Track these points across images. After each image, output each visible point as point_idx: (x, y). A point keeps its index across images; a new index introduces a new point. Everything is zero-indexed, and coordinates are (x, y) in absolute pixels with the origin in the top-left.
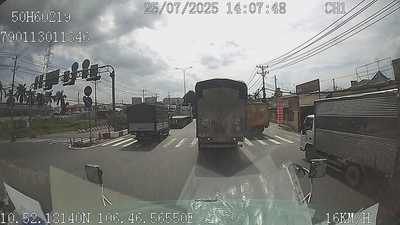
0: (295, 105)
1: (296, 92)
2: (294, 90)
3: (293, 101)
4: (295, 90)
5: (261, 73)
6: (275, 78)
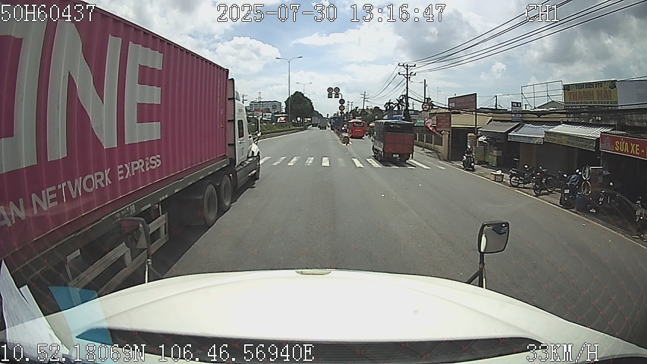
0: (445, 124)
3: (442, 118)
6: (425, 83)
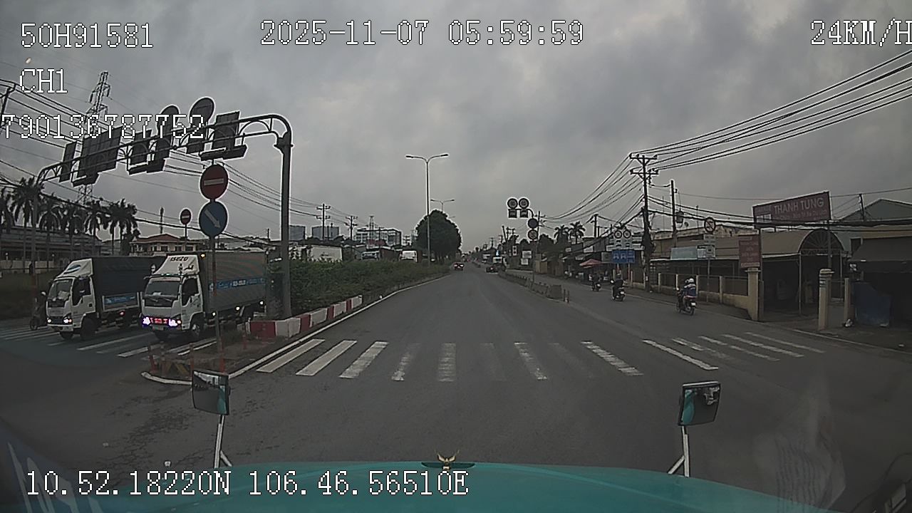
5: (639, 174)
6: (672, 187)
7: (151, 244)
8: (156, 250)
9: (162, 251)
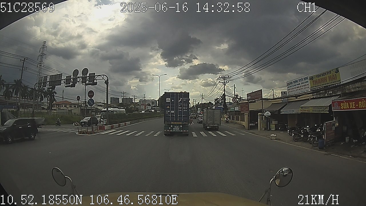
1: (247, 99)
2: (245, 97)
4: (247, 98)
5: (222, 83)
6: (234, 87)
7: (61, 104)
8: (62, 107)
9: (65, 107)
